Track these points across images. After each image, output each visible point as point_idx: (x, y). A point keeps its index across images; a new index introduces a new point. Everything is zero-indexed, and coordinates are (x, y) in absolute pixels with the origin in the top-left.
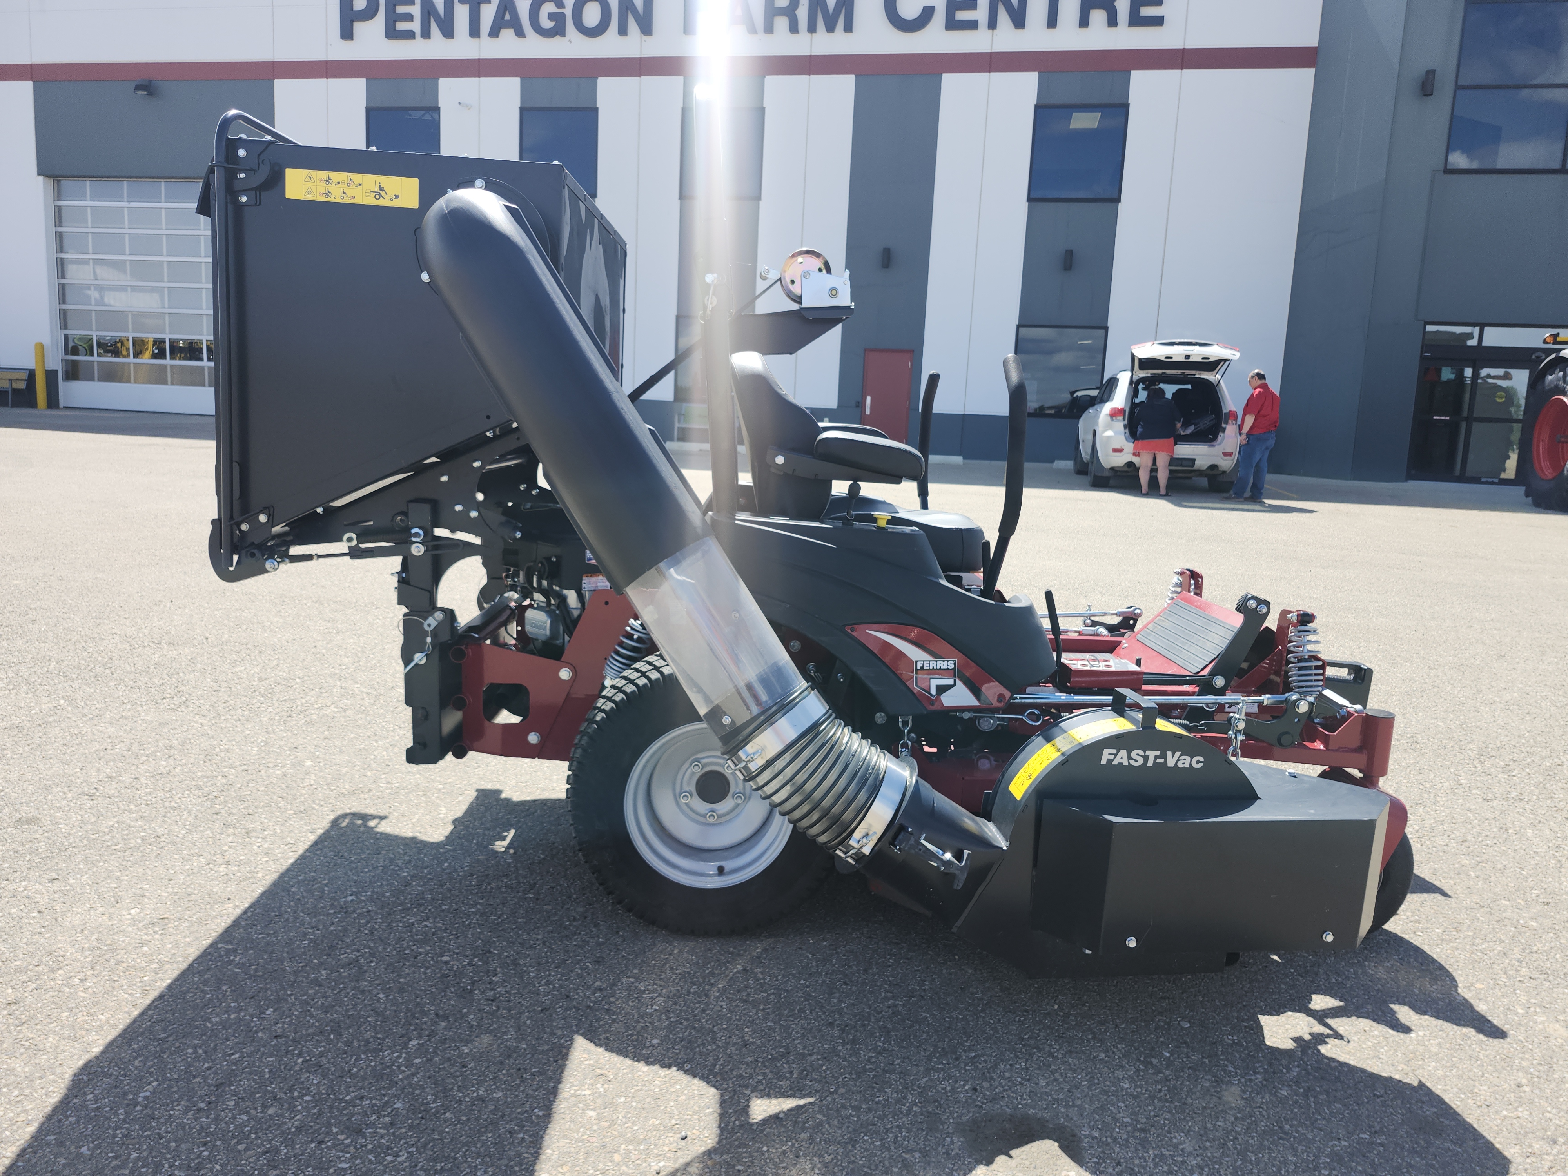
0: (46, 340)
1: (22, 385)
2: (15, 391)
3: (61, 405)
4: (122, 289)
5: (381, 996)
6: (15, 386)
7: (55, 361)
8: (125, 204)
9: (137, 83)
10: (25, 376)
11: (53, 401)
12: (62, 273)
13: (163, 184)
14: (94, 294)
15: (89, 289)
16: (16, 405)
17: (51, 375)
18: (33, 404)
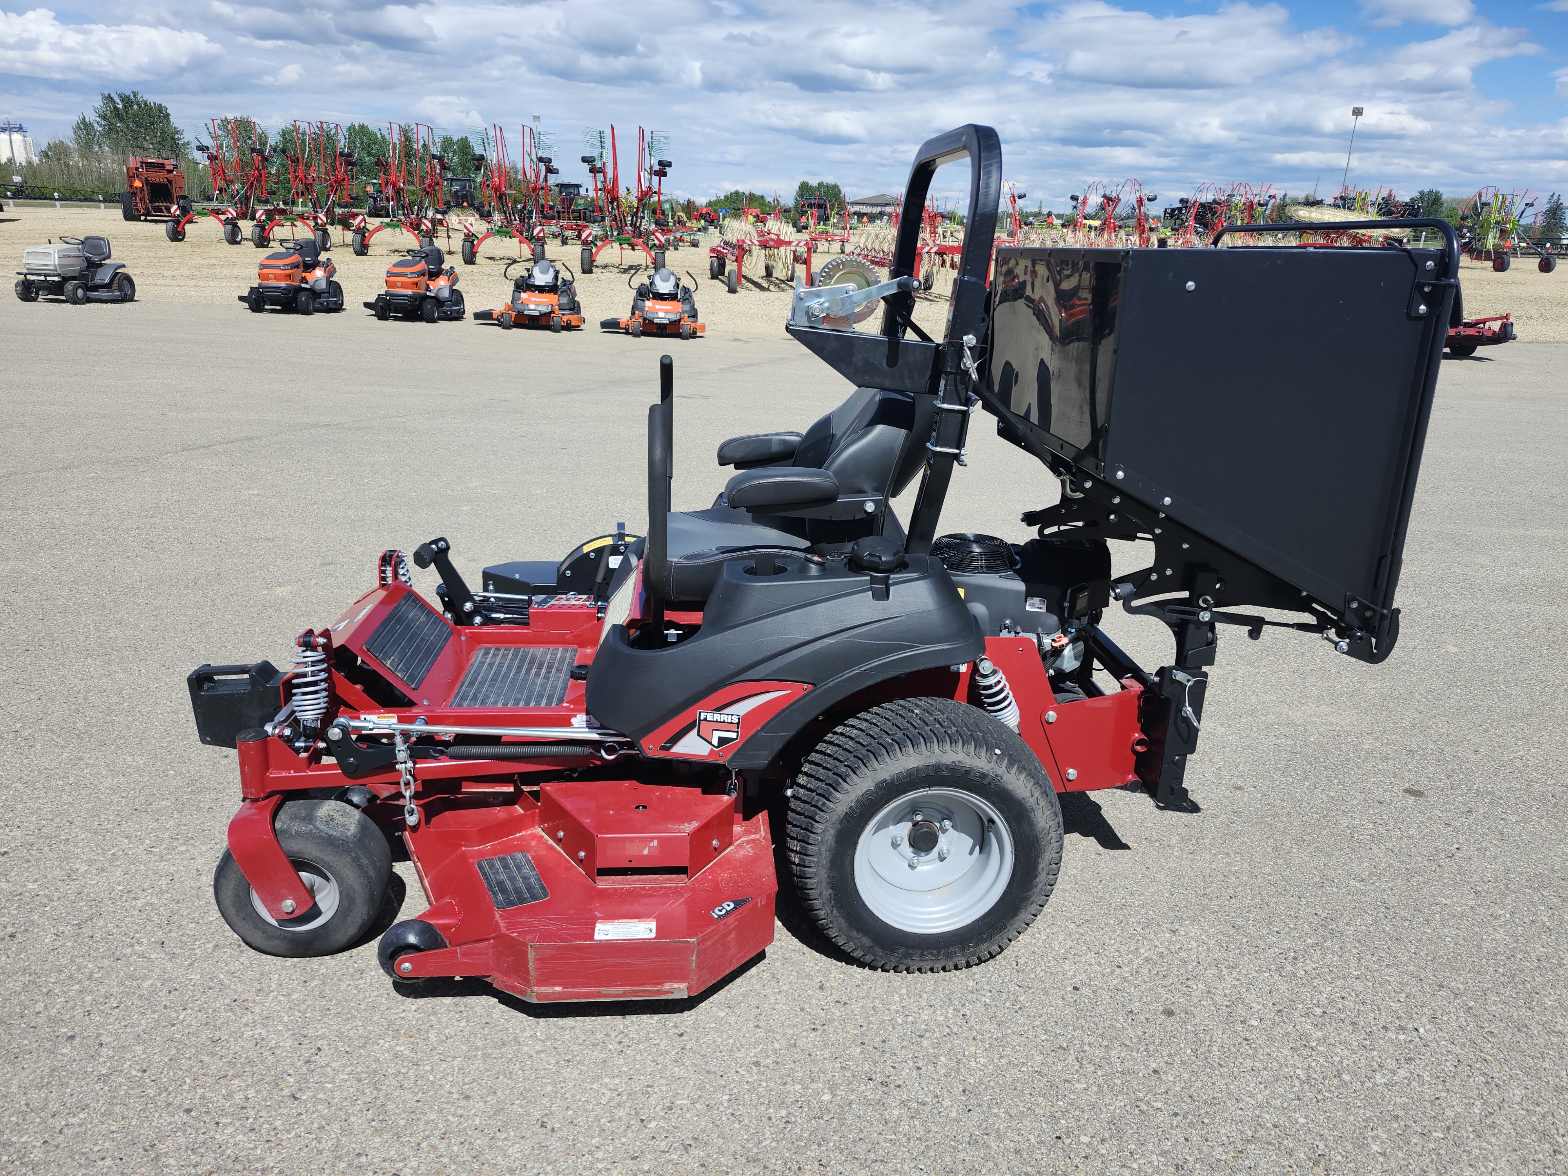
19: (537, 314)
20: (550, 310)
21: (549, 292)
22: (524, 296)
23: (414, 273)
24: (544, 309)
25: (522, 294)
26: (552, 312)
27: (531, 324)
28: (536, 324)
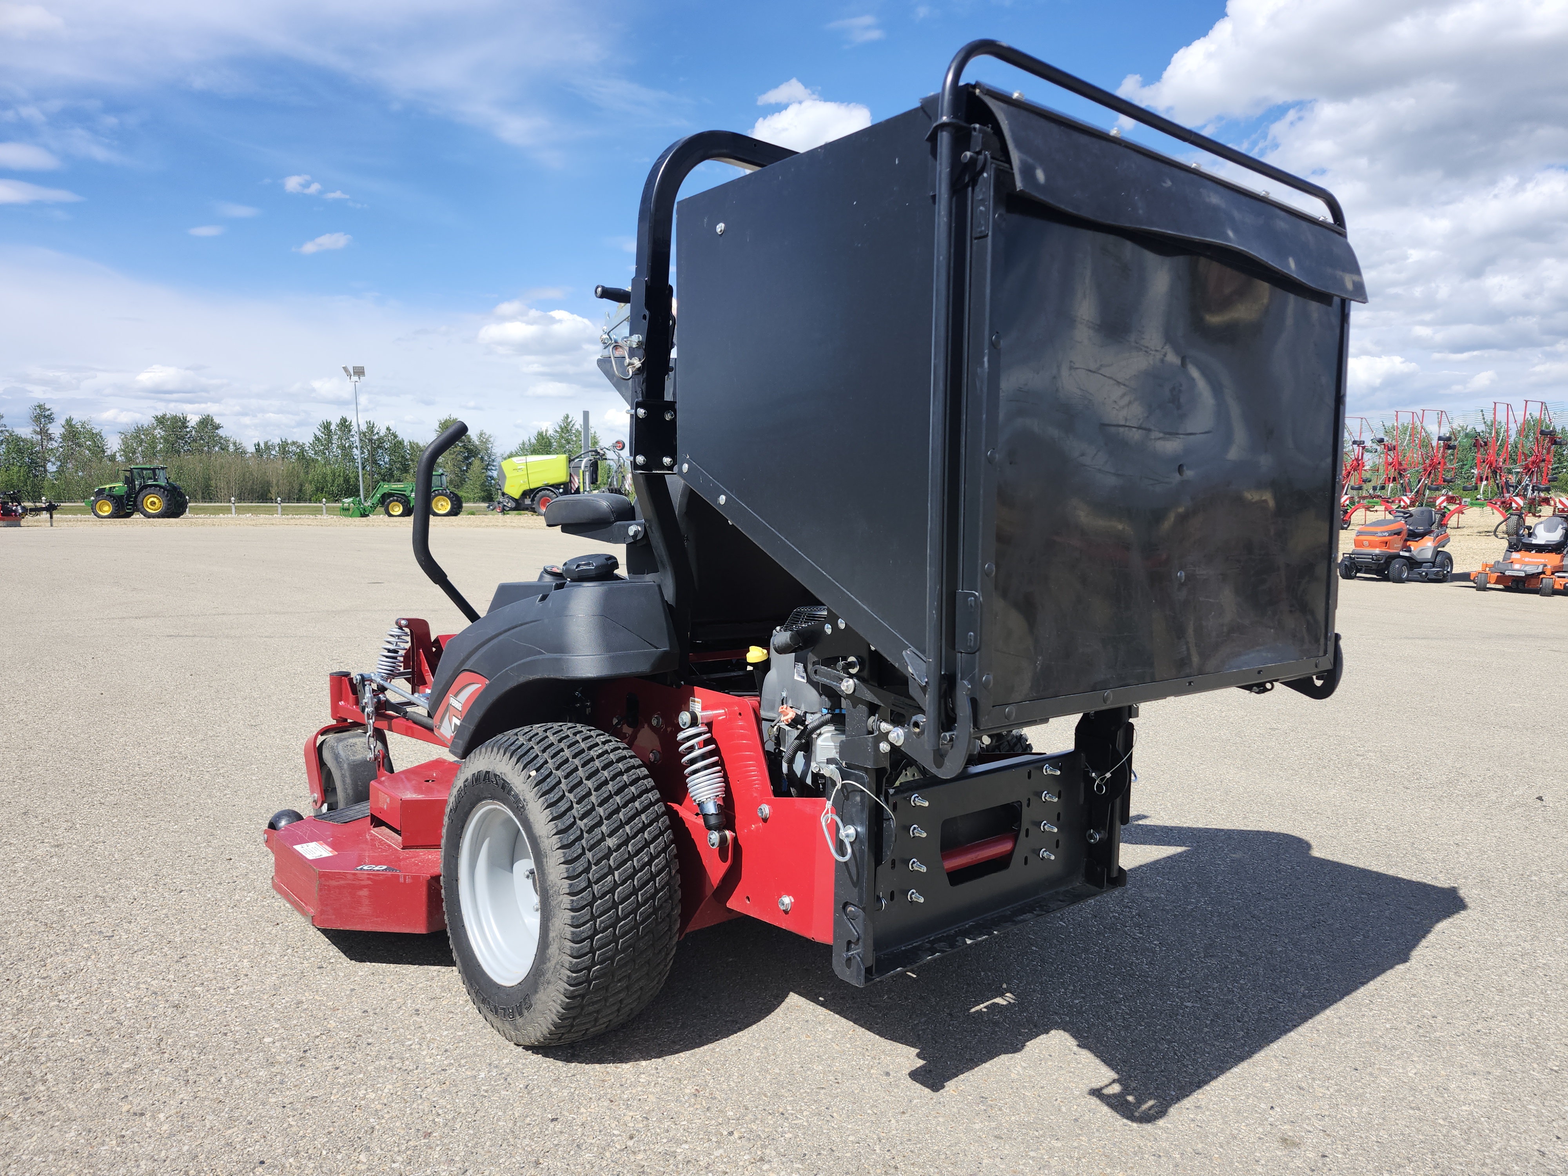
5: (1198, 932)
19: (1523, 574)
20: (1540, 570)
21: (1550, 551)
22: (1515, 555)
23: (1384, 532)
24: (1531, 570)
25: (1514, 553)
26: (1543, 573)
27: (1514, 586)
28: (1520, 586)
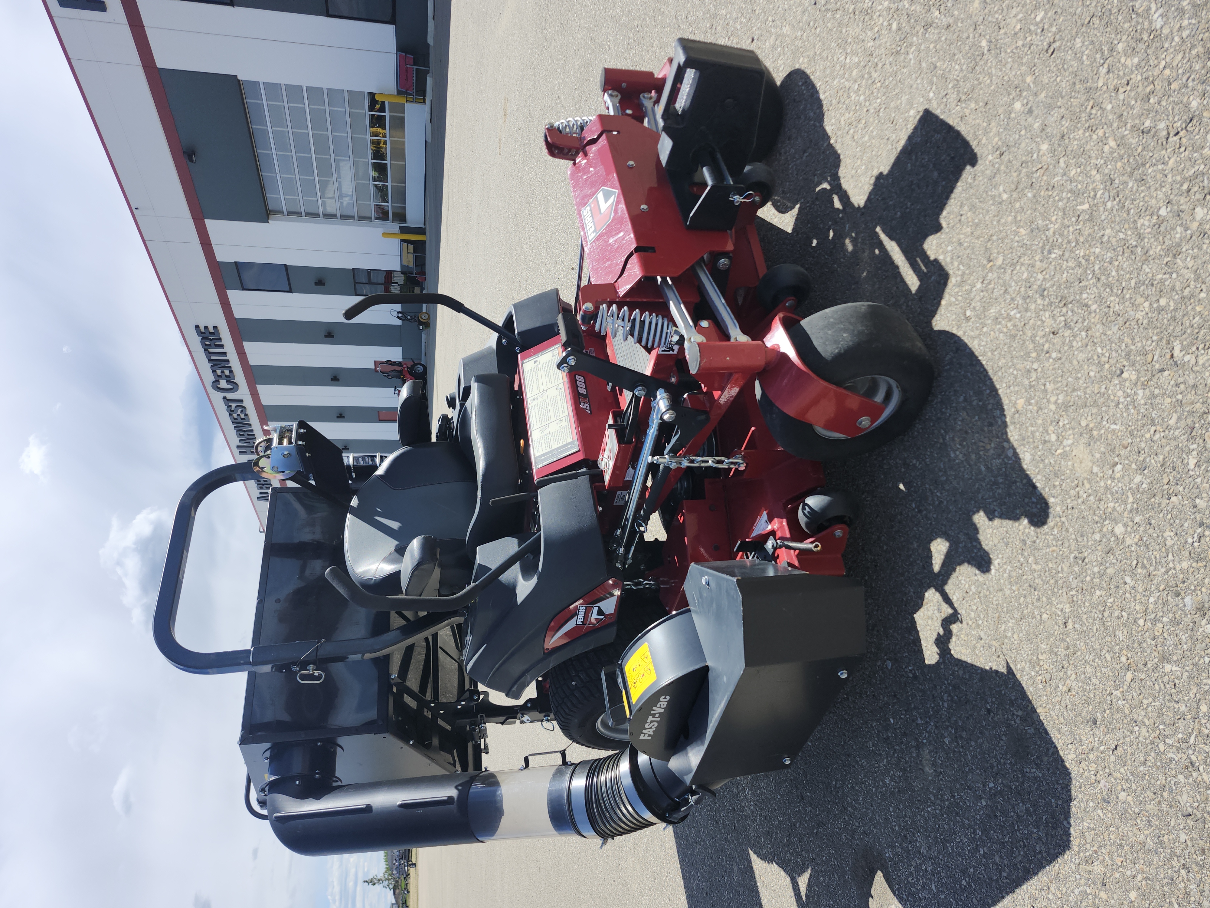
0: (380, 231)
1: (411, 247)
2: (415, 251)
3: (423, 226)
4: (340, 184)
6: (411, 251)
7: (395, 227)
8: (278, 175)
9: (188, 161)
10: (405, 245)
11: (421, 231)
12: (333, 216)
13: (258, 151)
14: (346, 200)
15: (342, 203)
16: (424, 252)
17: (403, 230)
18: (424, 243)
